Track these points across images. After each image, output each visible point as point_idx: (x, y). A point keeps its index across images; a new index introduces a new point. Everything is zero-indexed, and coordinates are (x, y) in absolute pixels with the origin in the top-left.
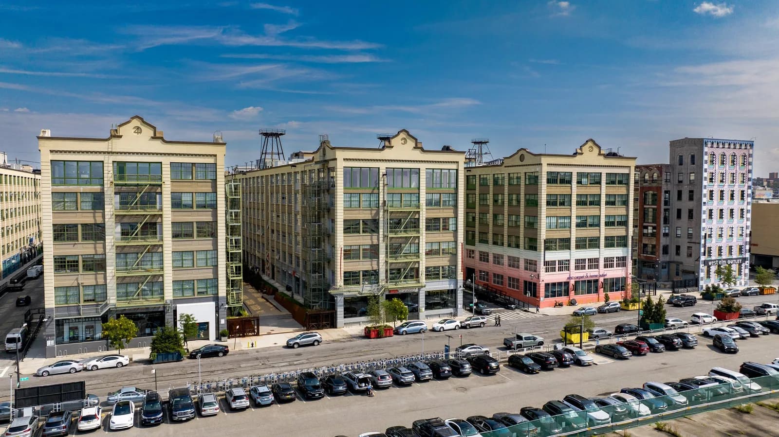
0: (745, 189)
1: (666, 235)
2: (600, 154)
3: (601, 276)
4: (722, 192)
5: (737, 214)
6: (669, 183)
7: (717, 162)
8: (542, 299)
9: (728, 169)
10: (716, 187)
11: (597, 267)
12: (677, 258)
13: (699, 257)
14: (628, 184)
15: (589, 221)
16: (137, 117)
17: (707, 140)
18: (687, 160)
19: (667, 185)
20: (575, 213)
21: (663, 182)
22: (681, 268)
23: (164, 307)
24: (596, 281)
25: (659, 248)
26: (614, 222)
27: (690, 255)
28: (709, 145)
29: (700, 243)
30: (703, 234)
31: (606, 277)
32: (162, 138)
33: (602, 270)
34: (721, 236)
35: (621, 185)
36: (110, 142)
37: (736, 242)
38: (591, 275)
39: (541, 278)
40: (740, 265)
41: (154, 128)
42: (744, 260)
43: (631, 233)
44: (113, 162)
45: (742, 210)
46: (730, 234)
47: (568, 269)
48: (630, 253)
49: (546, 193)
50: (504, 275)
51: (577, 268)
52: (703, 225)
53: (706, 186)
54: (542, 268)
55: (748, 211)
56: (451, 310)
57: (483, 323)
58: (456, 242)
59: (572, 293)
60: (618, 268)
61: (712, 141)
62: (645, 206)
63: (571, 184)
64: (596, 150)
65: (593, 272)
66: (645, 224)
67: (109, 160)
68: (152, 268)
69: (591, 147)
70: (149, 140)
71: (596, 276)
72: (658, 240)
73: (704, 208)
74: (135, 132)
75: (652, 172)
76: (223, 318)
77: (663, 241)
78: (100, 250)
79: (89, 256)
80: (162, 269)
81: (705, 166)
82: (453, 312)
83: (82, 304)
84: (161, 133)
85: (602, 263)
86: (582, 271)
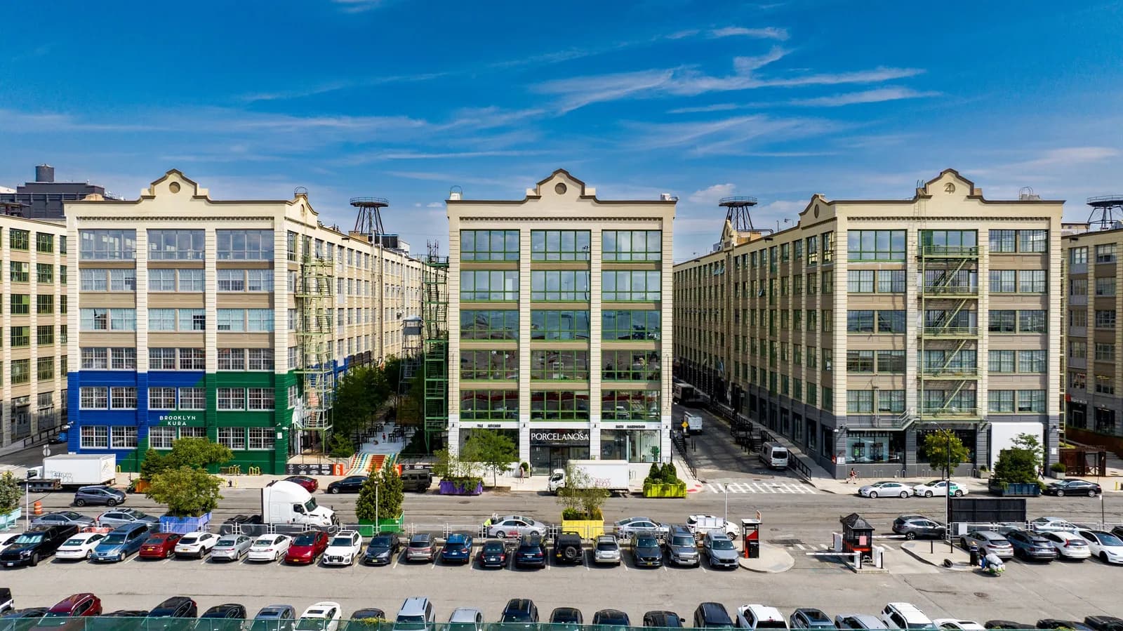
16: (951, 171)
23: (976, 425)
32: (981, 198)
36: (916, 204)
41: (971, 184)
44: (919, 230)
67: (913, 228)
68: (961, 370)
70: (965, 200)
74: (946, 191)
76: (1054, 447)
78: (899, 346)
79: (886, 353)
80: (976, 373)
83: (876, 413)
84: (980, 190)
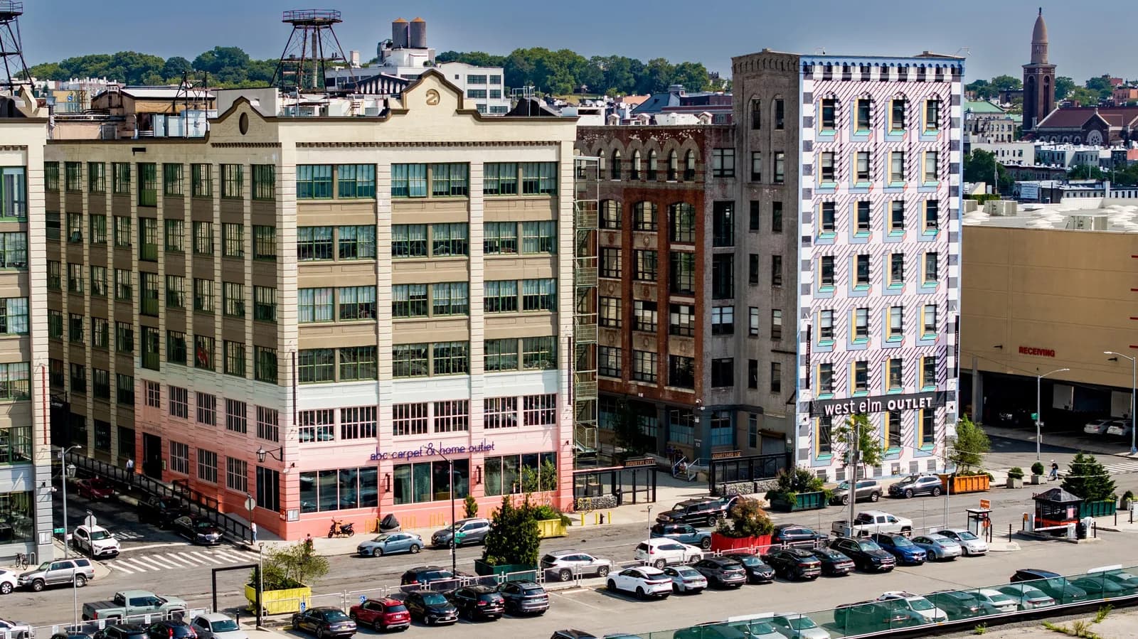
0: (941, 195)
1: (723, 330)
2: (460, 111)
3: (473, 450)
4: (864, 205)
5: (915, 267)
6: (730, 181)
7: (846, 124)
8: (291, 515)
9: (883, 137)
10: (845, 193)
11: (464, 424)
12: (751, 397)
13: (795, 394)
14: (554, 192)
15: (436, 297)
17: (809, 61)
18: (768, 115)
19: (724, 185)
20: (389, 276)
21: (710, 179)
22: (762, 423)
24: (463, 465)
25: (701, 367)
26: (515, 299)
27: (776, 387)
28: (818, 72)
29: (795, 354)
30: (802, 325)
31: (492, 453)
33: (478, 433)
34: (863, 331)
35: (535, 196)
37: (914, 346)
38: (445, 447)
39: (289, 458)
40: (929, 413)
42: (942, 397)
43: (566, 329)
45: (932, 256)
46: (897, 326)
47: (371, 432)
48: (565, 385)
49: (295, 225)
50: (219, 453)
51: (400, 428)
52: (804, 301)
53: (809, 191)
54: (290, 430)
55: (950, 260)
56: (21, 548)
57: (80, 576)
58: (28, 361)
59: (387, 500)
60: (529, 428)
61: (825, 62)
62: (674, 247)
63: (375, 197)
64: (449, 100)
65: (450, 442)
66: (674, 299)
69: (435, 92)
71: (461, 450)
72: (699, 346)
73: (805, 253)
75: (686, 146)
77: (714, 348)
81: (806, 134)
82: (25, 553)
85: (477, 414)
86: (417, 436)
